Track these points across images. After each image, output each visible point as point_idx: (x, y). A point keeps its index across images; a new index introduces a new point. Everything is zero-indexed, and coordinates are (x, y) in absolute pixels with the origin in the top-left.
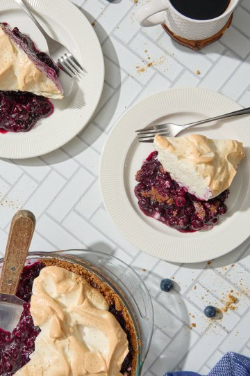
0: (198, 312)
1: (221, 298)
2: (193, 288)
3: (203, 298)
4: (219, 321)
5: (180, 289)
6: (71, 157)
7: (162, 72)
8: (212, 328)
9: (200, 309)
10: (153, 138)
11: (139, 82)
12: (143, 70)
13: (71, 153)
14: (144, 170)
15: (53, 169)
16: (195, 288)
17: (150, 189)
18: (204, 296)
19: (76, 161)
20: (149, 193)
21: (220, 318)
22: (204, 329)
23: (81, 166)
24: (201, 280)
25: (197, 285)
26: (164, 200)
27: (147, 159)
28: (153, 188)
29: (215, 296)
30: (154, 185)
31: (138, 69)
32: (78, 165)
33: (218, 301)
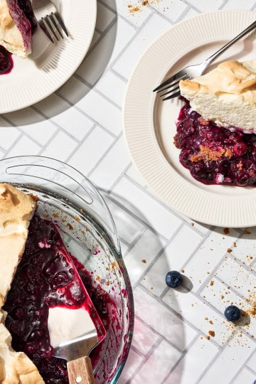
0: (217, 315)
1: (247, 297)
2: (210, 283)
3: (223, 297)
4: (245, 327)
5: (192, 286)
6: (47, 118)
7: (161, 11)
8: (236, 336)
9: (219, 312)
10: (178, 90)
11: (132, 25)
12: (136, 10)
13: (47, 114)
14: (182, 132)
15: (23, 133)
16: (212, 284)
17: (198, 150)
18: (225, 295)
19: (54, 123)
20: (199, 155)
21: (247, 324)
22: (226, 339)
23: (61, 129)
24: (219, 273)
25: (214, 279)
26: (220, 155)
27: (179, 119)
28: (201, 147)
29: (238, 295)
30: (201, 143)
31: (131, 8)
32: (56, 128)
33: (243, 301)
